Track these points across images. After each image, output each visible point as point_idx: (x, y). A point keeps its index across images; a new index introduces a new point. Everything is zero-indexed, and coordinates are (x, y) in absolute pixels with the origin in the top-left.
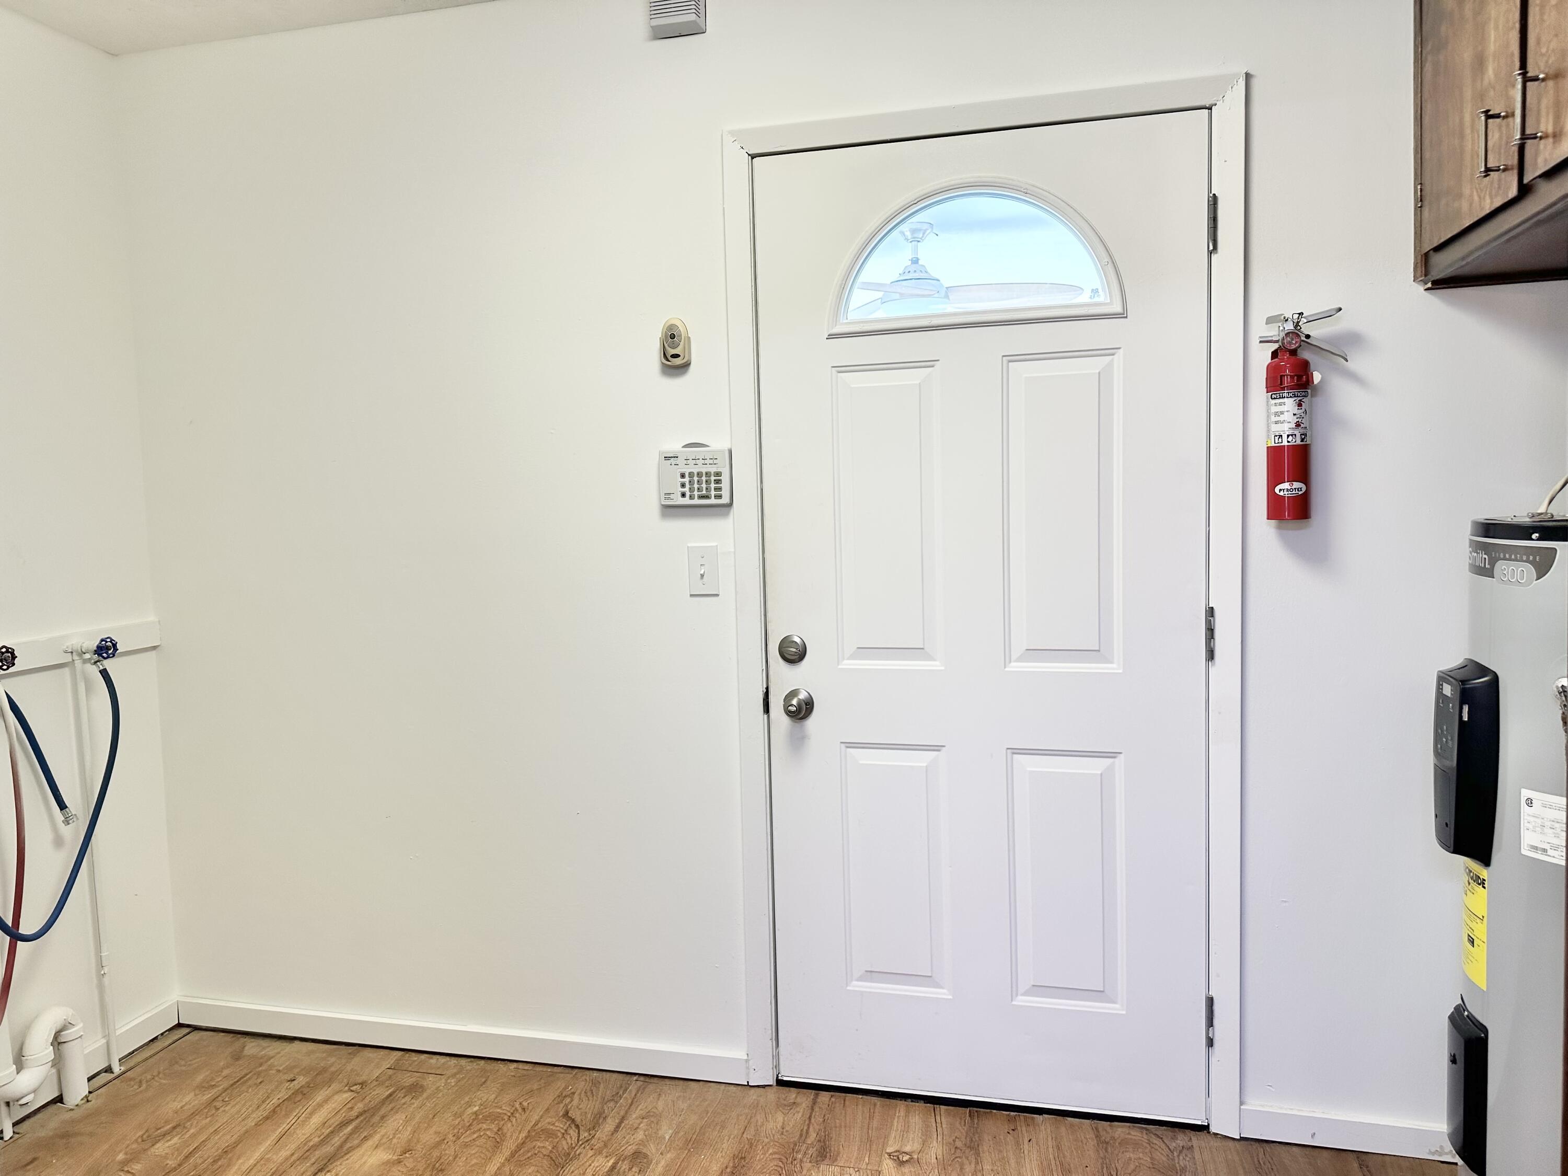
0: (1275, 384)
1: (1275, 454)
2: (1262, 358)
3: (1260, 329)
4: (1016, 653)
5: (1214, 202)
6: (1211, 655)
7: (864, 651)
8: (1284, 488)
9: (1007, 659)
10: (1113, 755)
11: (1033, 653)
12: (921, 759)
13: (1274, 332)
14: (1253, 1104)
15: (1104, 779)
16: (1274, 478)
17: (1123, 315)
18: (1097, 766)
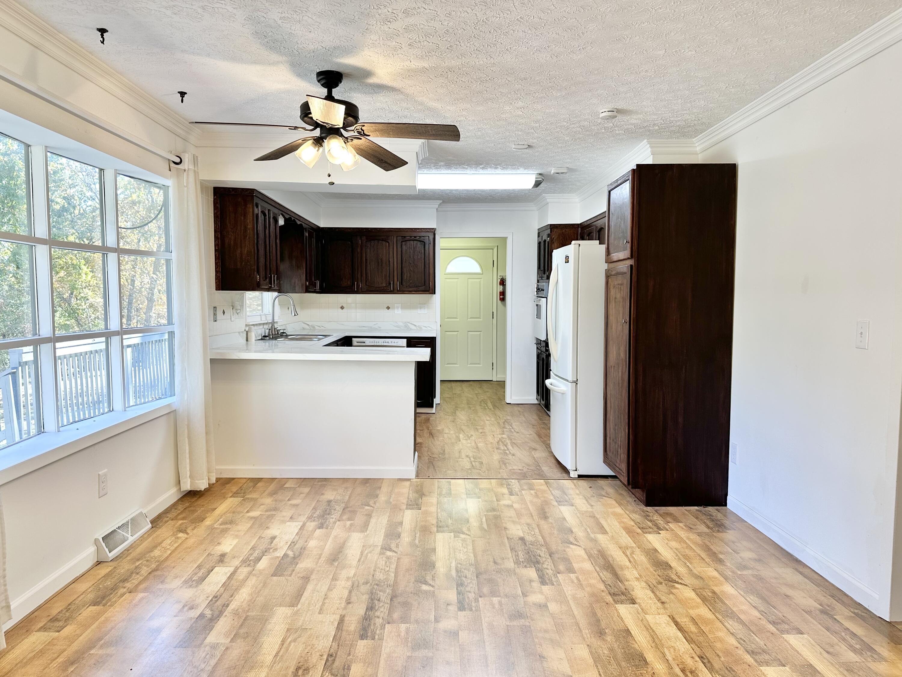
0: (500, 284)
1: (500, 292)
2: (499, 280)
3: (499, 277)
4: (469, 318)
5: (493, 261)
6: (493, 318)
7: (448, 318)
8: (501, 297)
9: (468, 319)
10: (481, 331)
11: (471, 318)
12: (456, 333)
13: (500, 278)
14: (498, 376)
15: (480, 335)
16: (500, 296)
17: (482, 274)
18: (479, 333)
